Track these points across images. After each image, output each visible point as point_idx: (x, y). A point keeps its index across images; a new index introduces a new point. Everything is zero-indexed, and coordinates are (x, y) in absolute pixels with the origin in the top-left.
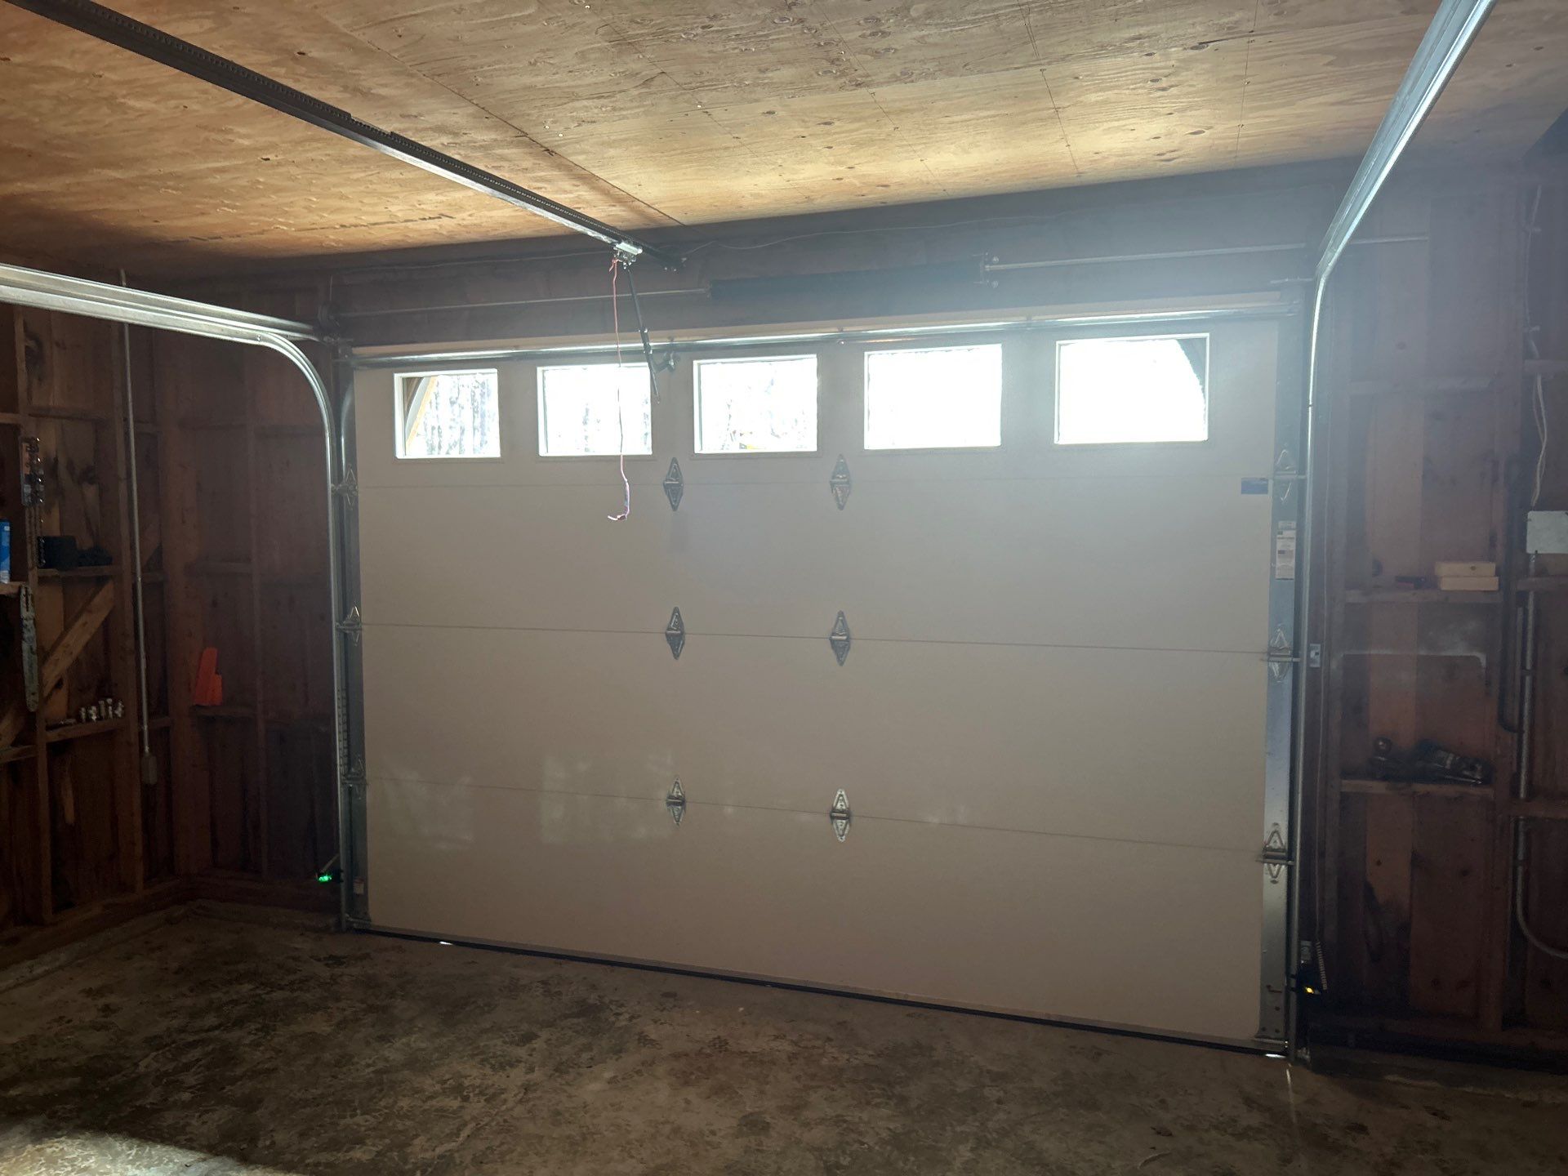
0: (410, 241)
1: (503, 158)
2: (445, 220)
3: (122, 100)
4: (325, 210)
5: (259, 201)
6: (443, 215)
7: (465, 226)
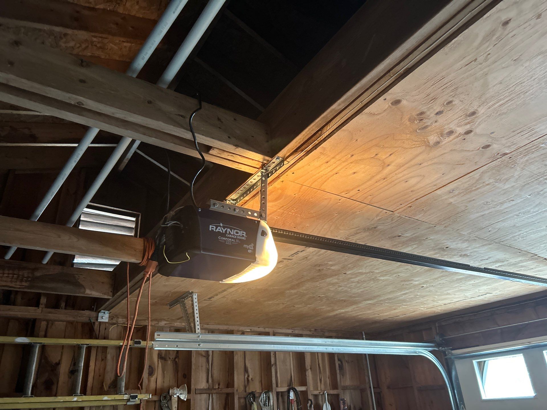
0: (471, 305)
1: (522, 266)
2: (488, 295)
3: (378, 278)
4: (439, 300)
5: (415, 302)
6: (487, 293)
7: (496, 296)
